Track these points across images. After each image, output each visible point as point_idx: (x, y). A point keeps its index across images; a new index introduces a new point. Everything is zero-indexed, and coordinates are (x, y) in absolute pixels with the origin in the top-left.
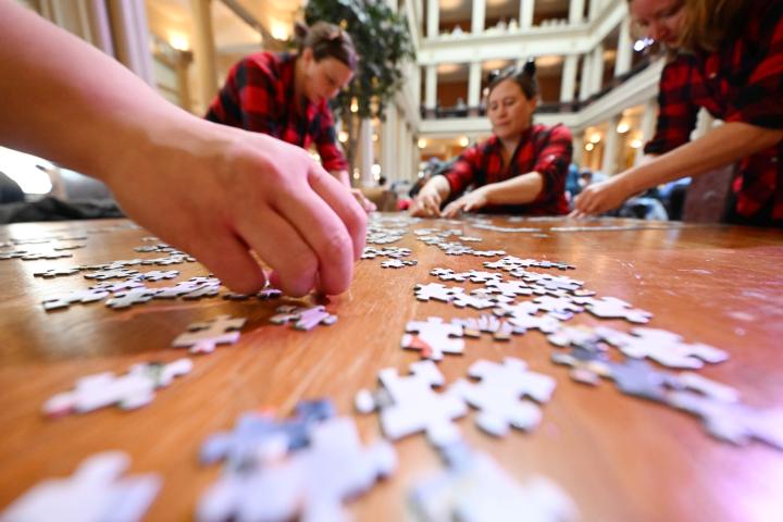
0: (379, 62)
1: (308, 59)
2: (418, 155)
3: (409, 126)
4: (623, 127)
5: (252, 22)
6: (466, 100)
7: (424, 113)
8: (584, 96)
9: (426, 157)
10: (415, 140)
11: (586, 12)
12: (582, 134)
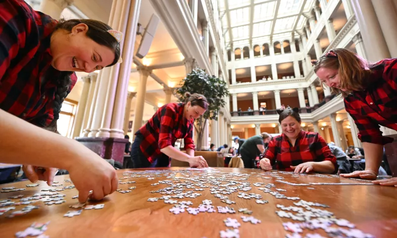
0: (214, 97)
1: (189, 105)
2: (230, 132)
3: (225, 119)
4: (338, 119)
5: (161, 82)
6: (252, 108)
7: (232, 114)
8: (312, 105)
9: (234, 134)
10: (229, 125)
11: (302, 73)
12: (316, 123)
